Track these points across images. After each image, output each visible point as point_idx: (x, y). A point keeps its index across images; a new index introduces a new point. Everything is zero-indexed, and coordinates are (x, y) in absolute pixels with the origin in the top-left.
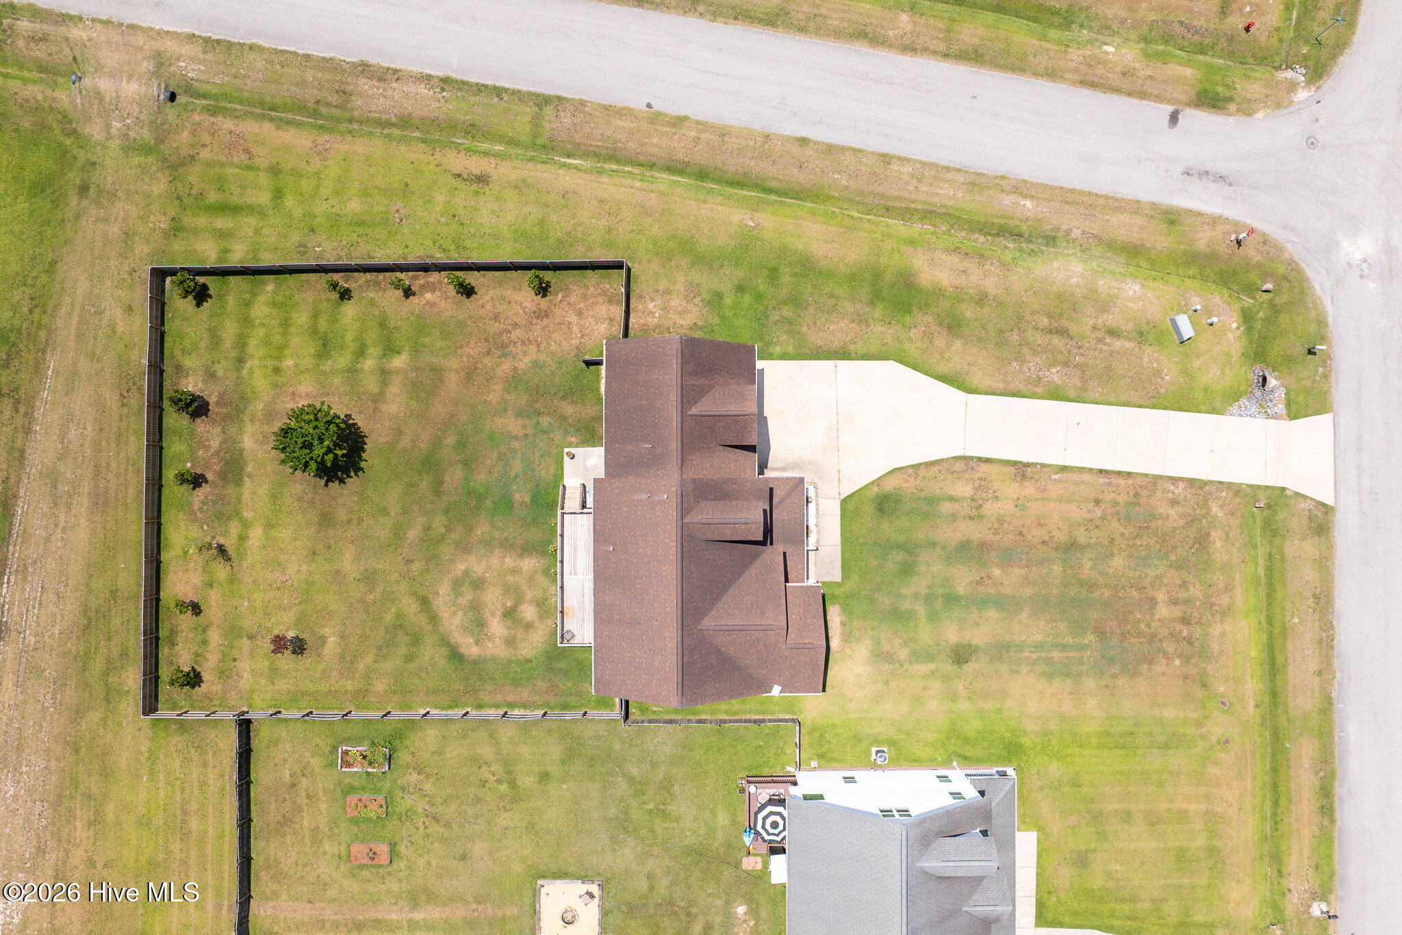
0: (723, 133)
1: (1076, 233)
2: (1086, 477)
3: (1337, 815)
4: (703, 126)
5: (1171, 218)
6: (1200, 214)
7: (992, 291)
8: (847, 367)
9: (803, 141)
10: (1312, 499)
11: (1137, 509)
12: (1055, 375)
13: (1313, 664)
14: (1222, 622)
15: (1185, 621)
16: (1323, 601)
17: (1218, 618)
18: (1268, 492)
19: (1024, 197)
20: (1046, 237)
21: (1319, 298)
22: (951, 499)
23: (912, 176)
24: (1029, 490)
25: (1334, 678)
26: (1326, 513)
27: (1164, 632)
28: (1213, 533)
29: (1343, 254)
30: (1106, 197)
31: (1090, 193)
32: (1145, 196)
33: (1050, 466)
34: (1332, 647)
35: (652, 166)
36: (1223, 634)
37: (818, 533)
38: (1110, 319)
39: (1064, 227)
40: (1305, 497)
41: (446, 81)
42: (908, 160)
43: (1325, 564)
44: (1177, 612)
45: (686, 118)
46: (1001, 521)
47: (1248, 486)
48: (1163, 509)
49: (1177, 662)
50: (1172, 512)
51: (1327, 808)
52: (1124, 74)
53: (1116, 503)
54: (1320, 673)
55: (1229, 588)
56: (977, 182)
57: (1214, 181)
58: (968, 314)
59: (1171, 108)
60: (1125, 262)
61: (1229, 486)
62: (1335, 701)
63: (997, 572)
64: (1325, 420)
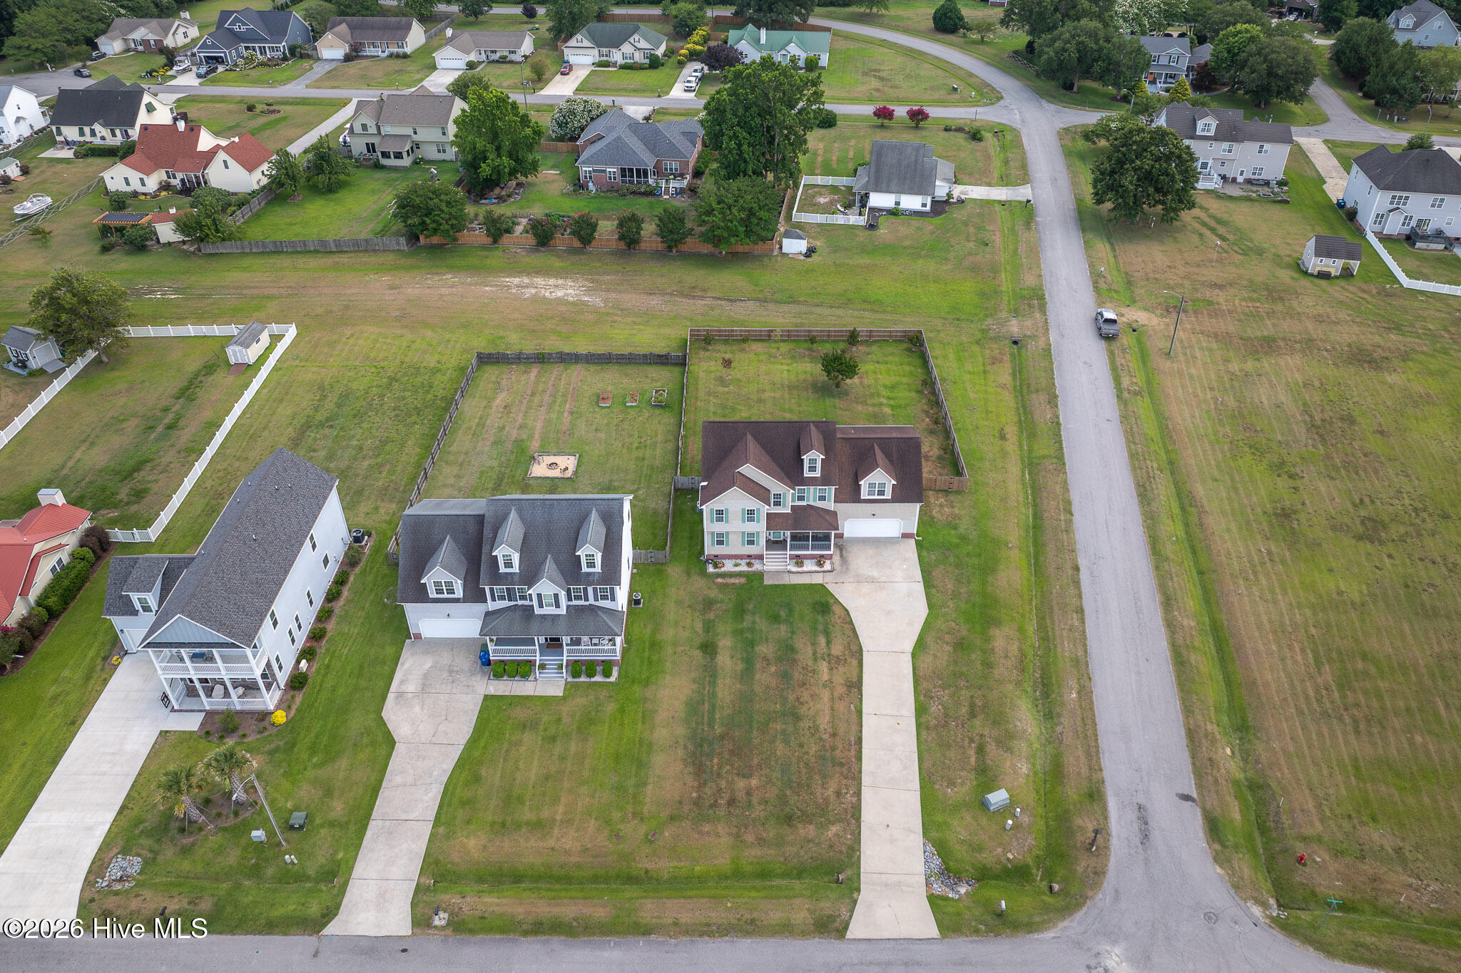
0: (1068, 528)
1: (1059, 729)
2: (854, 728)
3: (530, 939)
4: (1069, 522)
5: (1095, 795)
6: (1106, 818)
7: (996, 672)
8: (919, 588)
9: (1077, 569)
10: (851, 917)
11: (831, 765)
12: (935, 708)
13: (685, 918)
14: (730, 834)
15: (732, 802)
16: (750, 928)
17: (734, 831)
18: (855, 876)
19: (1079, 693)
20: (1050, 712)
21: (1055, 925)
22: (828, 643)
23: (1072, 625)
24: (840, 690)
25: (671, 937)
26: (837, 930)
27: (723, 784)
28: (812, 827)
29: (1108, 948)
30: (1097, 747)
31: (1096, 735)
32: (1107, 774)
33: (861, 704)
34: (701, 936)
35: (1035, 506)
36: (718, 835)
37: (798, 572)
38: (991, 748)
39: (1062, 720)
40: (852, 911)
41: (1058, 424)
42: (1083, 622)
43: (785, 930)
44: (741, 795)
45: (1072, 515)
46: (814, 671)
47: (859, 856)
48: (833, 786)
49: (694, 795)
50: (830, 792)
51: (540, 928)
52: (1210, 759)
53: (833, 749)
54: (675, 924)
55: (761, 841)
56: (1081, 665)
57: (1140, 829)
58: (973, 656)
59: (1195, 795)
60: (1047, 769)
61: (857, 839)
62: (646, 938)
63: (773, 669)
64: (933, 931)
